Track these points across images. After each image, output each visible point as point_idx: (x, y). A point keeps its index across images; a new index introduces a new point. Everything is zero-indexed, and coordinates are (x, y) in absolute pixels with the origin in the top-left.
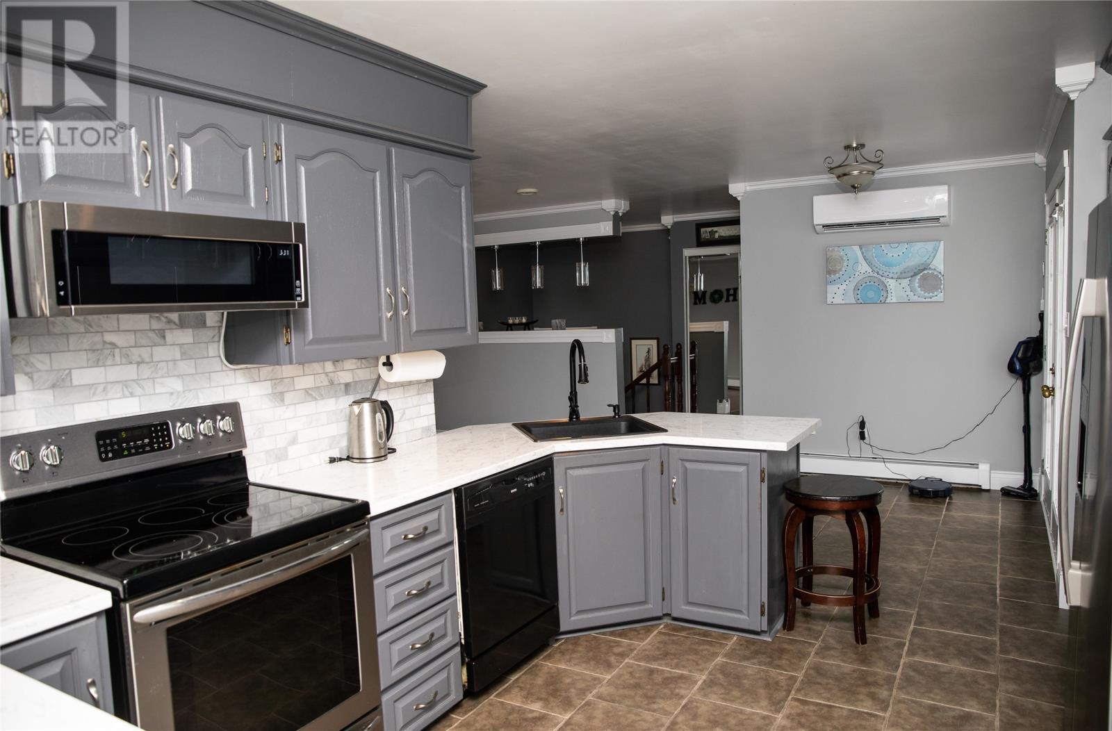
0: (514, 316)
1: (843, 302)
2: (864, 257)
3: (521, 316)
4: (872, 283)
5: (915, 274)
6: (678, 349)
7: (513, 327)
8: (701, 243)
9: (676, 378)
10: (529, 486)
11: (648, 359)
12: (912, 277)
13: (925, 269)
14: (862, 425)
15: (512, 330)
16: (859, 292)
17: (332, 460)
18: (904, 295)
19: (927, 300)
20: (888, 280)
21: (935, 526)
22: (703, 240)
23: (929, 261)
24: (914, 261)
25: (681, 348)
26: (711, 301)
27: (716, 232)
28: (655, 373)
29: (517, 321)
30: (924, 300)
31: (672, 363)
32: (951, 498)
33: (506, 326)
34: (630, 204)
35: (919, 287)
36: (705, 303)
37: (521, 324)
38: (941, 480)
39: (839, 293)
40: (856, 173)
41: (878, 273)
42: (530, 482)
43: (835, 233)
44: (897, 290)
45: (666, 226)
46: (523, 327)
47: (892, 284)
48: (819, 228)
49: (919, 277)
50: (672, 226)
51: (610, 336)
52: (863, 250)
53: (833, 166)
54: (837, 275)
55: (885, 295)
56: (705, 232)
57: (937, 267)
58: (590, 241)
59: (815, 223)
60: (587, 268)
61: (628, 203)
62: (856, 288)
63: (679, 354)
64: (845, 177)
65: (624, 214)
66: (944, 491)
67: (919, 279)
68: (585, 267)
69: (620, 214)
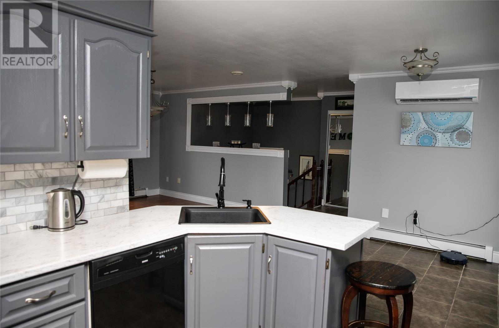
0: (235, 140)
1: (410, 144)
2: (424, 119)
3: (238, 140)
4: (428, 134)
5: (454, 131)
6: (322, 163)
7: (234, 146)
8: (338, 108)
9: (319, 178)
10: (160, 257)
11: (308, 166)
12: (452, 132)
13: (460, 128)
14: (416, 215)
15: (233, 147)
16: (419, 139)
17: (36, 228)
18: (447, 142)
19: (461, 146)
20: (437, 133)
21: (455, 286)
22: (338, 106)
23: (463, 124)
24: (453, 123)
25: (323, 162)
26: (348, 139)
27: (346, 102)
28: (311, 173)
29: (236, 143)
30: (458, 146)
31: (318, 170)
32: (466, 266)
33: (230, 145)
34: (298, 84)
35: (456, 138)
36: (344, 139)
37: (238, 144)
38: (461, 253)
39: (407, 139)
40: (420, 66)
41: (431, 129)
42: (162, 254)
43: (407, 104)
44: (442, 139)
45: (320, 98)
46: (238, 146)
47: (439, 136)
48: (398, 101)
49: (456, 132)
50: (323, 98)
51: (281, 154)
52: (424, 115)
53: (406, 61)
54: (407, 128)
55: (435, 142)
56: (340, 102)
57: (468, 127)
58: (275, 103)
59: (396, 98)
60: (273, 117)
61: (296, 83)
62: (418, 137)
63: (322, 165)
64: (413, 69)
65: (294, 89)
66: (462, 261)
67: (456, 134)
68: (271, 116)
69: (292, 89)
